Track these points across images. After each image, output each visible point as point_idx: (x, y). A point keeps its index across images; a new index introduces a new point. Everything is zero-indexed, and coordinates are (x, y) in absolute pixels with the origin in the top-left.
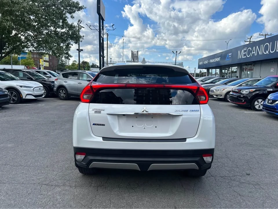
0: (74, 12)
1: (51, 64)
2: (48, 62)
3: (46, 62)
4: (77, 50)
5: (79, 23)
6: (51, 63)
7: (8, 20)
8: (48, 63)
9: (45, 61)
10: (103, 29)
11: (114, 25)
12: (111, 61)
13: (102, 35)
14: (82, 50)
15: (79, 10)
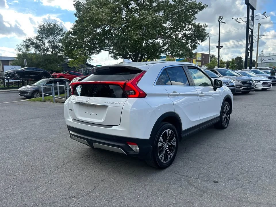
0: (196, 13)
3: (199, 61)
4: (217, 47)
5: (220, 19)
6: (203, 62)
8: (200, 63)
10: (253, 20)
11: (266, 12)
12: (262, 54)
13: (250, 27)
14: (222, 47)
15: (201, 10)
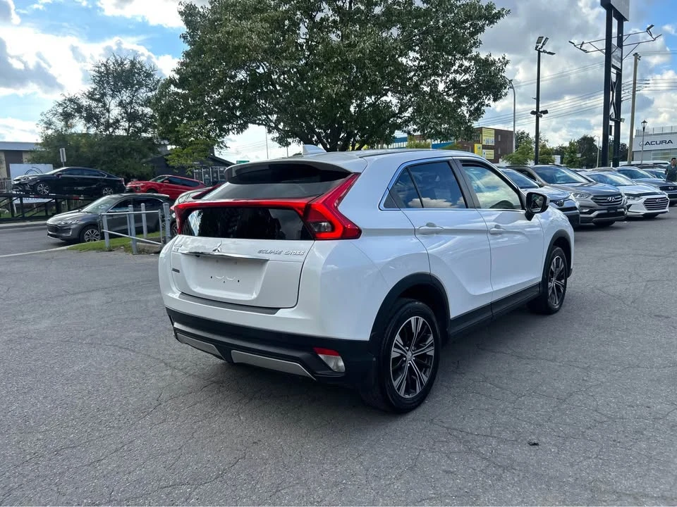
1: (499, 153)
2: (491, 149)
3: (488, 149)
4: (533, 113)
5: (541, 45)
6: (499, 150)
7: (336, 82)
8: (492, 152)
9: (485, 147)
10: (620, 45)
11: (652, 26)
13: (614, 62)
14: (545, 112)
